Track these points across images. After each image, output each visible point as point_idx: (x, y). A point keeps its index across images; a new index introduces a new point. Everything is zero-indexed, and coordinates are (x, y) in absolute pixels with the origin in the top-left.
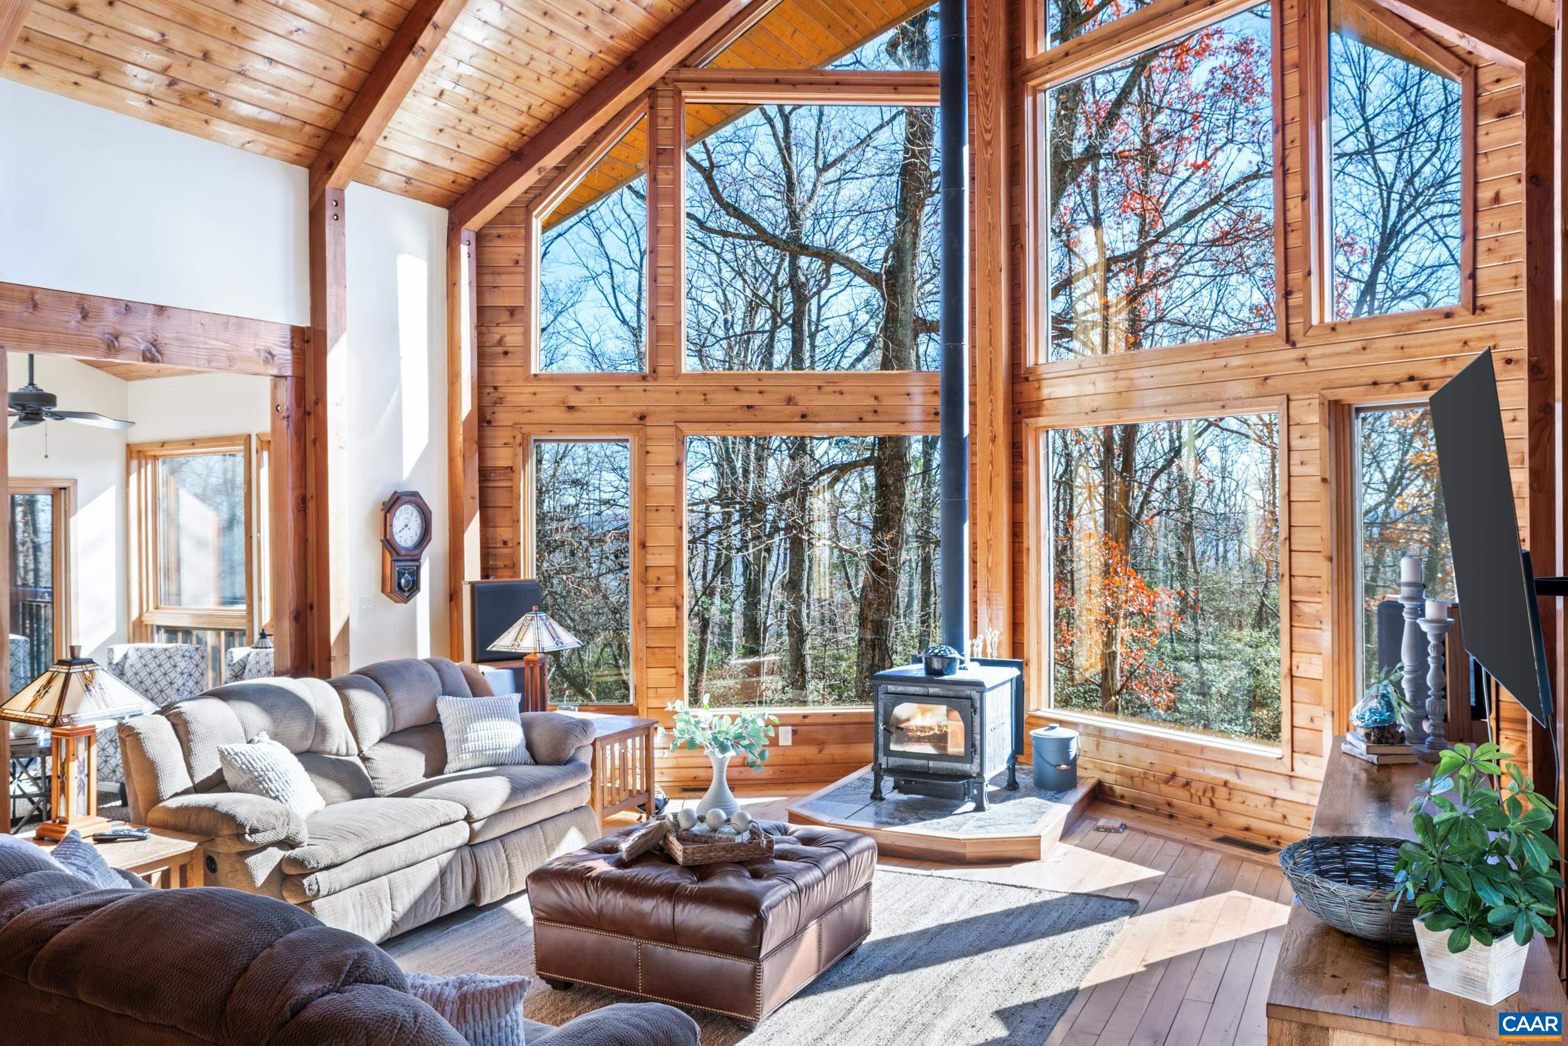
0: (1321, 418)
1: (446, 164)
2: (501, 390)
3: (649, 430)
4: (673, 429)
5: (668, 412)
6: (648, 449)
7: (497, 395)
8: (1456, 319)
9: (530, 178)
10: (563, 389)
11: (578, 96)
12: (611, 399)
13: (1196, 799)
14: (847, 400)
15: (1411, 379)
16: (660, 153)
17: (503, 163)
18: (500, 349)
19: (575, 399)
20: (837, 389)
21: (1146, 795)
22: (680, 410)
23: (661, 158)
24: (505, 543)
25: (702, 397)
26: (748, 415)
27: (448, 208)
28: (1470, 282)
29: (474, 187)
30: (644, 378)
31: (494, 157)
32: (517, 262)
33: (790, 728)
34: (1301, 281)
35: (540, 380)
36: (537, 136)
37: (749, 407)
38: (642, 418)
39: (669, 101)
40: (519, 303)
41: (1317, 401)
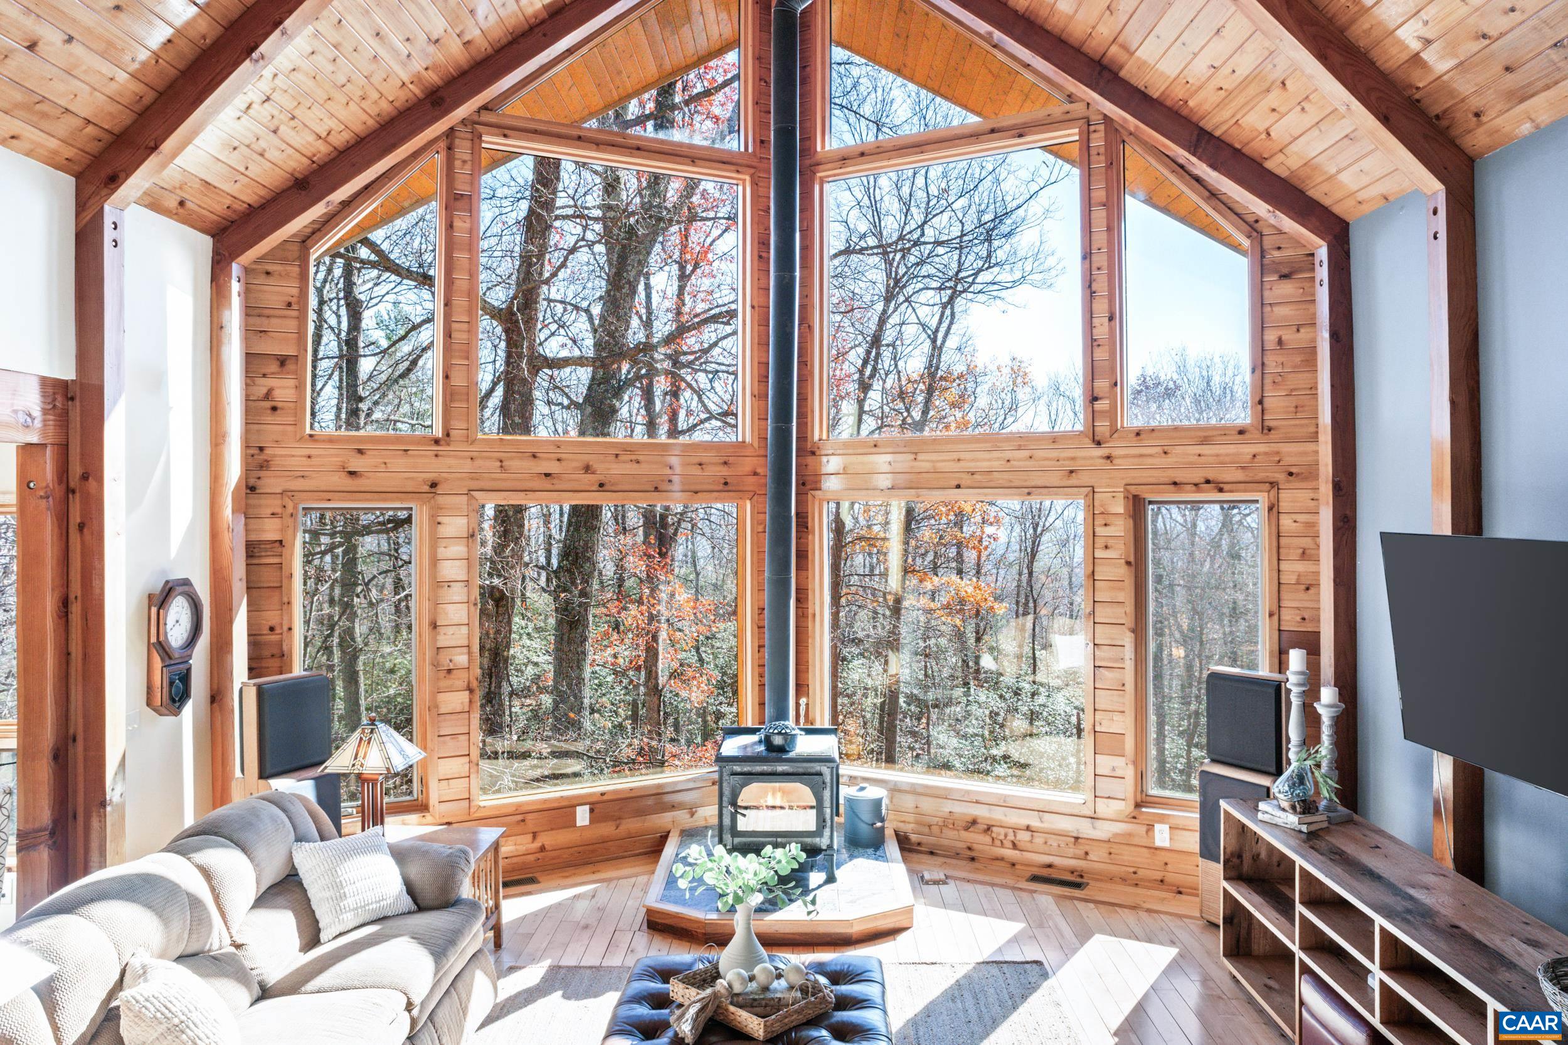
0: (1126, 508)
1: (227, 187)
2: (268, 451)
3: (441, 500)
4: (465, 498)
5: (461, 479)
6: (440, 519)
7: (262, 457)
8: (1247, 436)
9: (317, 211)
10: (341, 452)
11: (377, 126)
12: (399, 464)
13: (998, 843)
14: (643, 469)
15: (1208, 482)
16: (459, 197)
17: (283, 191)
18: (268, 404)
19: (357, 464)
20: (634, 457)
21: (945, 842)
22: (474, 476)
23: (459, 204)
24: (272, 629)
25: (499, 464)
26: (546, 484)
27: (213, 236)
28: (1260, 407)
29: (248, 215)
30: (437, 442)
31: (276, 184)
32: (289, 304)
33: (587, 807)
34: (1107, 389)
35: (316, 441)
36: (326, 164)
37: (547, 475)
38: (434, 485)
39: (468, 144)
40: (291, 351)
41: (1122, 495)
